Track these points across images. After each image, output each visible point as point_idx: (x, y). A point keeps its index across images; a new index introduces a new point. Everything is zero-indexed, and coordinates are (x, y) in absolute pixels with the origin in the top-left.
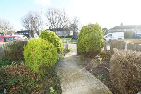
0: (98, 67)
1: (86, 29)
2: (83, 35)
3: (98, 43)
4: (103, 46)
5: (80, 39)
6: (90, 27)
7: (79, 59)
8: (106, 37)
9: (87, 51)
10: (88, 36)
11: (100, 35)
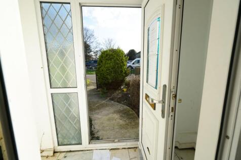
0: (122, 96)
1: (107, 55)
2: (104, 62)
3: (122, 71)
4: (127, 75)
5: (100, 67)
6: (111, 53)
7: (101, 92)
8: (133, 64)
9: (110, 81)
10: (110, 64)
11: (122, 62)
